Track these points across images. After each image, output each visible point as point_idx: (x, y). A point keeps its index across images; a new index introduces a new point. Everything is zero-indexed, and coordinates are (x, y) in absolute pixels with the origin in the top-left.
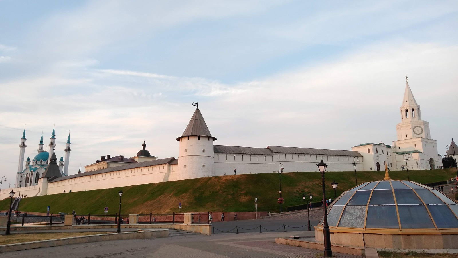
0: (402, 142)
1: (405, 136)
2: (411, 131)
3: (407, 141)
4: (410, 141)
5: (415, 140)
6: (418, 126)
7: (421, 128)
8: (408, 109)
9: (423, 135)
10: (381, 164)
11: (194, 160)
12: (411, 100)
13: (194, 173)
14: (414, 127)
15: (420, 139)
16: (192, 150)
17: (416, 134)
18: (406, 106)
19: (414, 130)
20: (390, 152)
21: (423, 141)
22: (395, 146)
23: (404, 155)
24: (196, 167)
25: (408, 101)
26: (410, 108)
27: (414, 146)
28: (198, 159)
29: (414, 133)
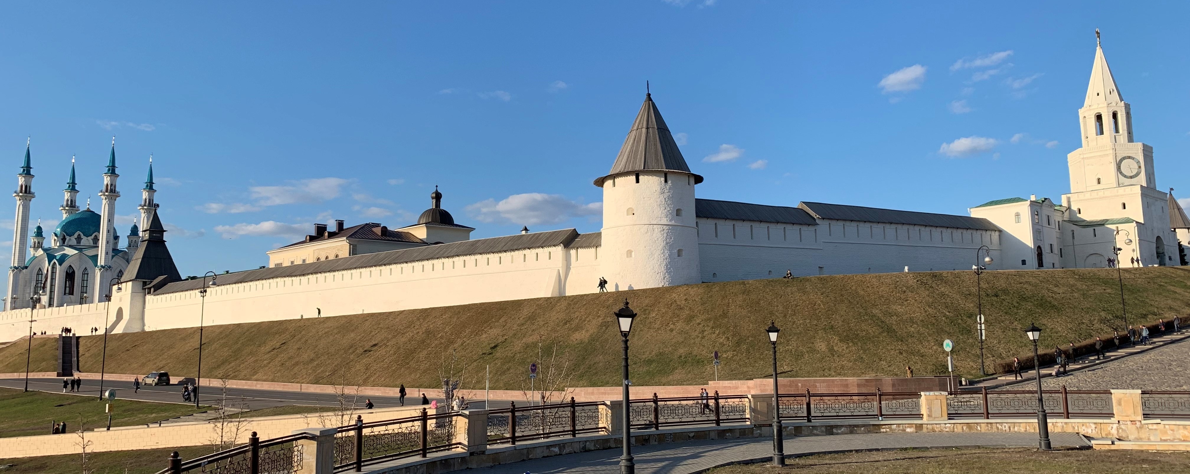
0: (1088, 195)
1: (1096, 181)
2: (1113, 167)
3: (1101, 194)
4: (1108, 193)
5: (1121, 190)
6: (1129, 157)
7: (1138, 162)
8: (1102, 113)
9: (1142, 179)
10: (1046, 250)
11: (654, 235)
12: (1110, 92)
13: (657, 272)
14: (1120, 159)
15: (1137, 190)
16: (649, 210)
17: (1125, 176)
18: (1099, 107)
19: (1120, 167)
20: (1059, 222)
21: (1143, 195)
22: (1068, 207)
23: (1094, 229)
24: (662, 255)
25: (1102, 94)
26: (1108, 112)
27: (1121, 206)
28: (665, 235)
29: (1119, 174)
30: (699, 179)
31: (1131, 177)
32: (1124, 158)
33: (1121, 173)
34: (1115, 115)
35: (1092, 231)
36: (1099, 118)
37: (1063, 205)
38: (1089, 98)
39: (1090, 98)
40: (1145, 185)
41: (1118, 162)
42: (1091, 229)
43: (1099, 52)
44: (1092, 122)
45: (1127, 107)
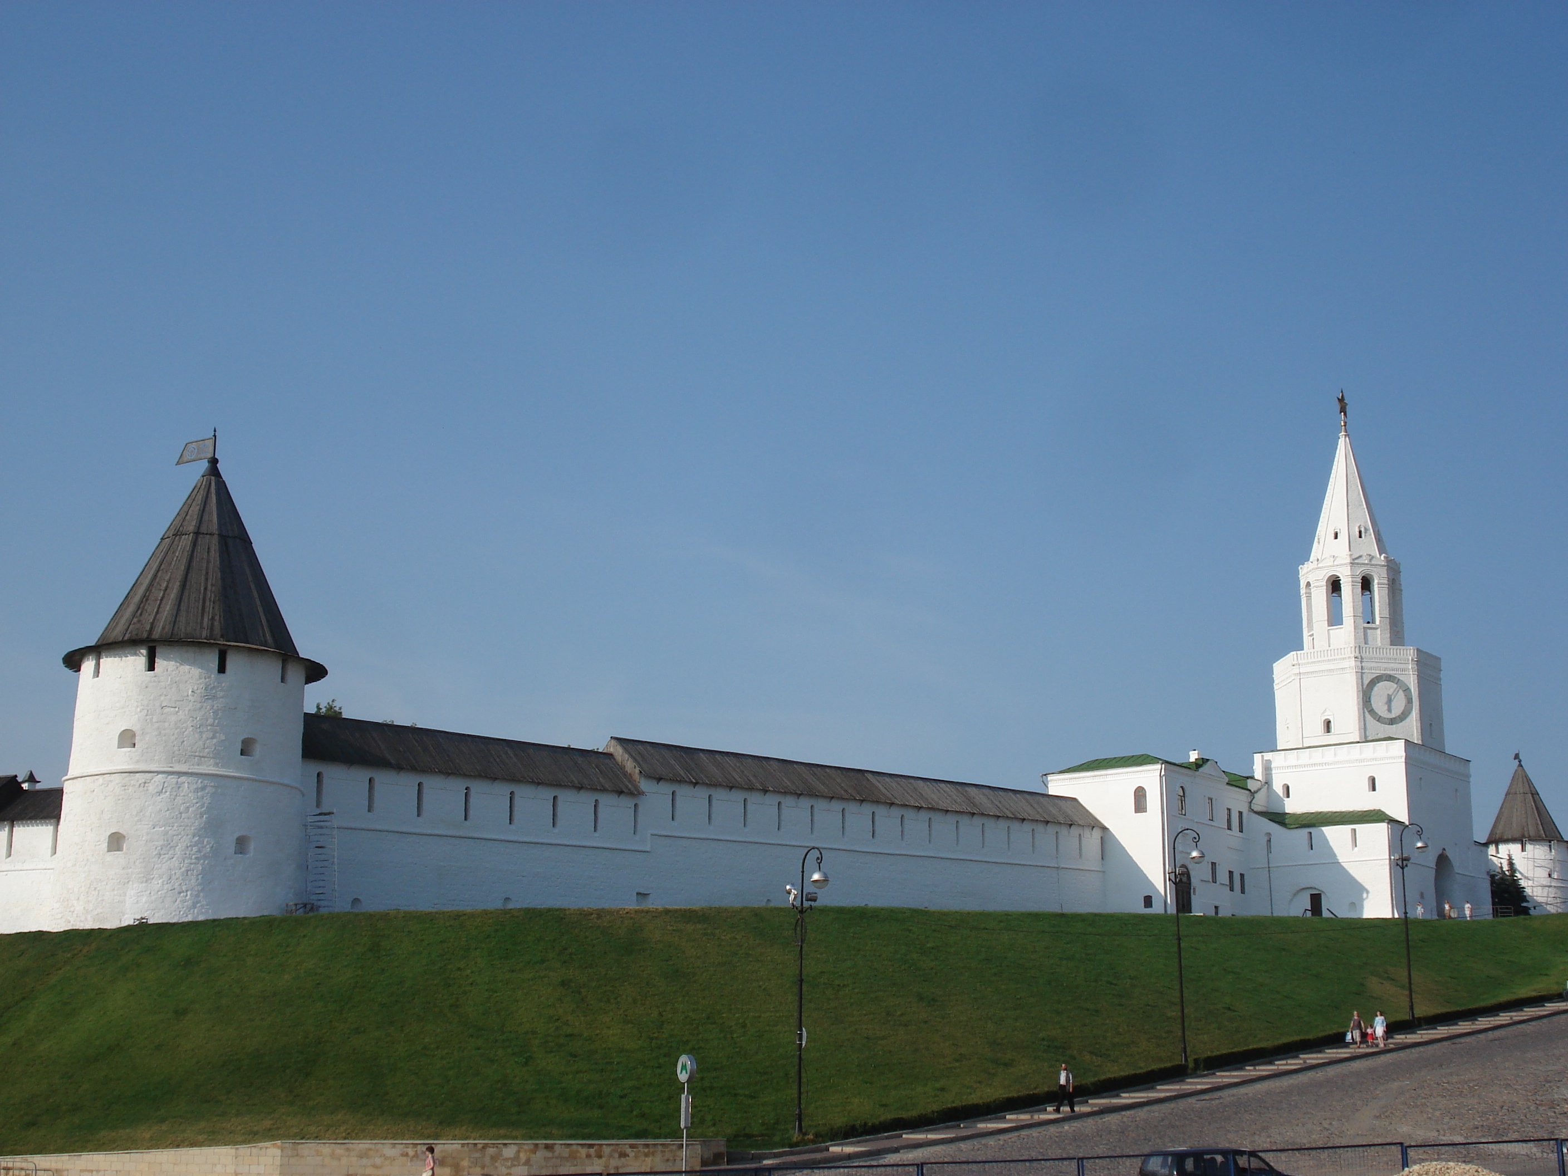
0: (1304, 758)
1: (1322, 726)
2: (1354, 699)
3: (1329, 754)
4: (1342, 754)
5: (1369, 749)
6: (1389, 678)
7: (1407, 690)
8: (1341, 578)
9: (1412, 728)
10: (1199, 875)
11: (179, 800)
12: (1360, 532)
13: (176, 891)
14: (1369, 680)
15: (1398, 748)
16: (173, 738)
17: (1379, 719)
18: (1335, 563)
19: (1370, 698)
20: (1241, 813)
21: (1411, 763)
22: (1263, 781)
23: (1311, 833)
24: (195, 849)
25: (1343, 536)
26: (1353, 576)
27: (1366, 784)
28: (207, 800)
29: (1367, 713)
30: (316, 672)
31: (1392, 722)
32: (1379, 679)
33: (1372, 711)
34: (1366, 584)
35: (1306, 837)
36: (1335, 585)
37: (1256, 778)
38: (1319, 542)
39: (1322, 541)
40: (1416, 739)
41: (1365, 687)
42: (1305, 831)
43: (1343, 446)
44: (1319, 597)
45: (1393, 569)
